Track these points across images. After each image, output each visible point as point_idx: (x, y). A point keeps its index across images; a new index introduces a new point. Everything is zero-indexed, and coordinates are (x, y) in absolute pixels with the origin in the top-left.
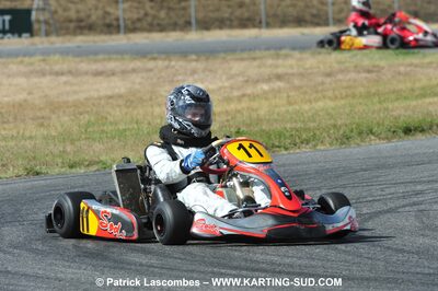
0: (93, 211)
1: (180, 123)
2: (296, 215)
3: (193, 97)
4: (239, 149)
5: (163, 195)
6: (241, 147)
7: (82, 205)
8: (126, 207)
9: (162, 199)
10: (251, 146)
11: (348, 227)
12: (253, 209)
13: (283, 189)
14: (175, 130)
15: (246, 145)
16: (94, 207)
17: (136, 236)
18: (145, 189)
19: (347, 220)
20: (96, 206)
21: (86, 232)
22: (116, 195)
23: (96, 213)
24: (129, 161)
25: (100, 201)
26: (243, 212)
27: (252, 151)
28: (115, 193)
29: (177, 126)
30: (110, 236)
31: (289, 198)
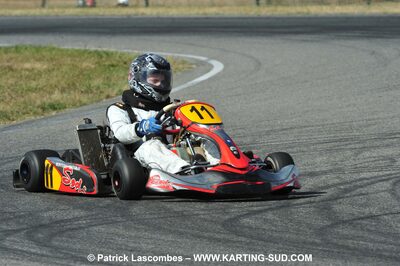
0: (57, 167)
1: (142, 88)
2: (244, 172)
3: (155, 64)
4: (191, 111)
5: (122, 154)
6: (193, 109)
7: (47, 162)
8: (87, 164)
9: (120, 157)
10: (203, 108)
11: (291, 184)
12: (204, 167)
13: (231, 148)
14: (137, 94)
15: (198, 107)
16: (57, 164)
17: (96, 191)
18: (105, 148)
19: (290, 178)
20: (59, 163)
21: (50, 187)
22: (79, 154)
23: (60, 170)
24: (90, 122)
25: (63, 159)
26: (194, 169)
27: (203, 113)
28: (77, 151)
29: (139, 90)
30: (72, 191)
31: (238, 156)
